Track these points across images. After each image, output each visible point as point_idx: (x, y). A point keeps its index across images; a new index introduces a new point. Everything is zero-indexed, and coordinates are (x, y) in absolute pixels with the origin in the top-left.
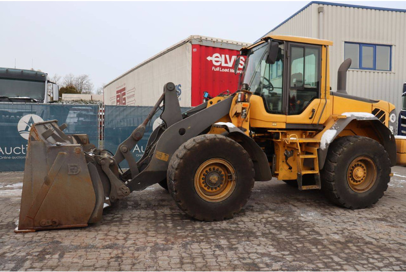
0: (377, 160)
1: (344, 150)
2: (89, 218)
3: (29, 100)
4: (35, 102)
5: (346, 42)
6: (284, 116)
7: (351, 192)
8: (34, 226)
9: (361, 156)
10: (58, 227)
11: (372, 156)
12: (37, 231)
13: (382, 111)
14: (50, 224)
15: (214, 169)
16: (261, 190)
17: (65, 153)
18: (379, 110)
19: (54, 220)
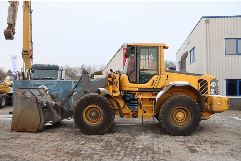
0: (191, 108)
1: (167, 102)
2: (37, 128)
3: (50, 79)
4: (53, 80)
5: (226, 39)
6: (137, 84)
7: (174, 126)
8: (16, 130)
9: (180, 106)
10: (25, 131)
11: (187, 106)
12: (17, 132)
13: (205, 80)
14: (22, 129)
15: (94, 110)
16: (140, 124)
17: (29, 100)
18: (203, 80)
19: (24, 128)
